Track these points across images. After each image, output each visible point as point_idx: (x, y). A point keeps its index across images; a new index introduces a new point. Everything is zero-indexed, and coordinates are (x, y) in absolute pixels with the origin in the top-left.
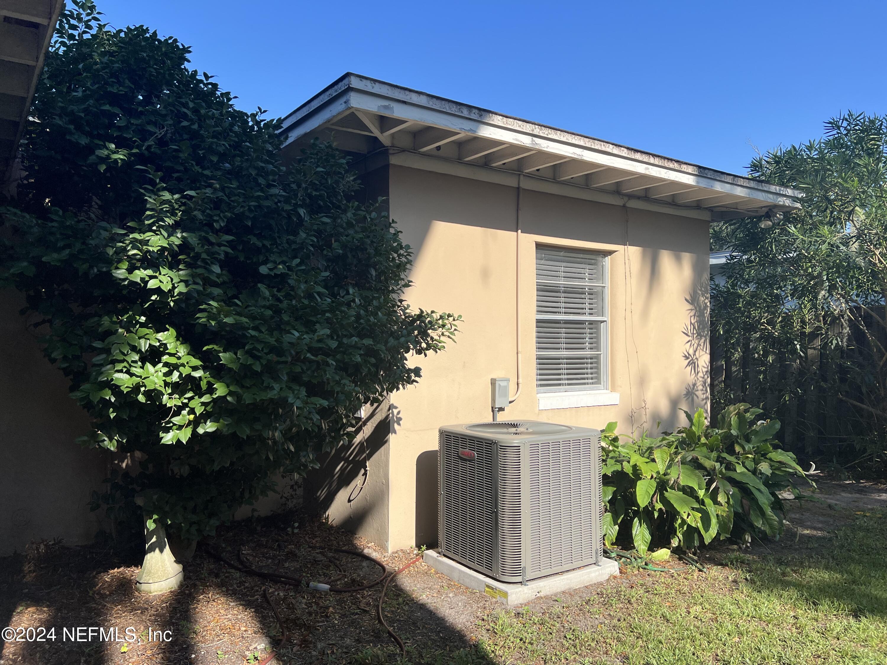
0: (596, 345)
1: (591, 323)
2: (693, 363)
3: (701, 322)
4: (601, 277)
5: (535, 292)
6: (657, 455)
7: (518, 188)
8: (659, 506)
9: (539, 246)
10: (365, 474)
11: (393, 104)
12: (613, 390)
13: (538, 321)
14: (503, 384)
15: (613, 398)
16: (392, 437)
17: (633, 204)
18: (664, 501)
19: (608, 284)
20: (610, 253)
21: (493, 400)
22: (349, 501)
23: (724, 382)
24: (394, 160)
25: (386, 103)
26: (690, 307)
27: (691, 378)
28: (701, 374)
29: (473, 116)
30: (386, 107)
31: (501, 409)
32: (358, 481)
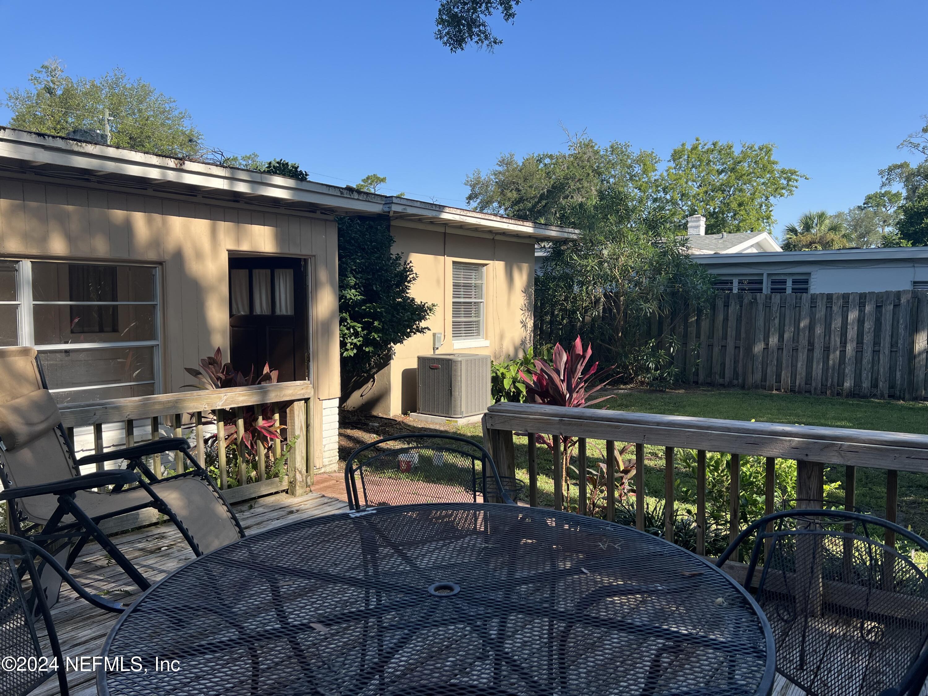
0: (478, 315)
1: (475, 303)
2: (525, 326)
3: (530, 303)
4: (481, 278)
5: (452, 287)
6: (511, 368)
7: (445, 233)
8: (513, 390)
9: (454, 262)
10: (374, 381)
11: (407, 207)
12: (486, 339)
13: (453, 303)
14: (439, 335)
15: (487, 343)
16: (392, 361)
17: (498, 238)
18: (516, 387)
19: (484, 282)
20: (486, 265)
21: (434, 344)
22: (362, 396)
23: (540, 335)
24: (393, 223)
25: (404, 207)
26: (524, 295)
27: (524, 334)
28: (529, 332)
29: (437, 209)
30: (404, 209)
31: (437, 348)
32: (370, 384)
